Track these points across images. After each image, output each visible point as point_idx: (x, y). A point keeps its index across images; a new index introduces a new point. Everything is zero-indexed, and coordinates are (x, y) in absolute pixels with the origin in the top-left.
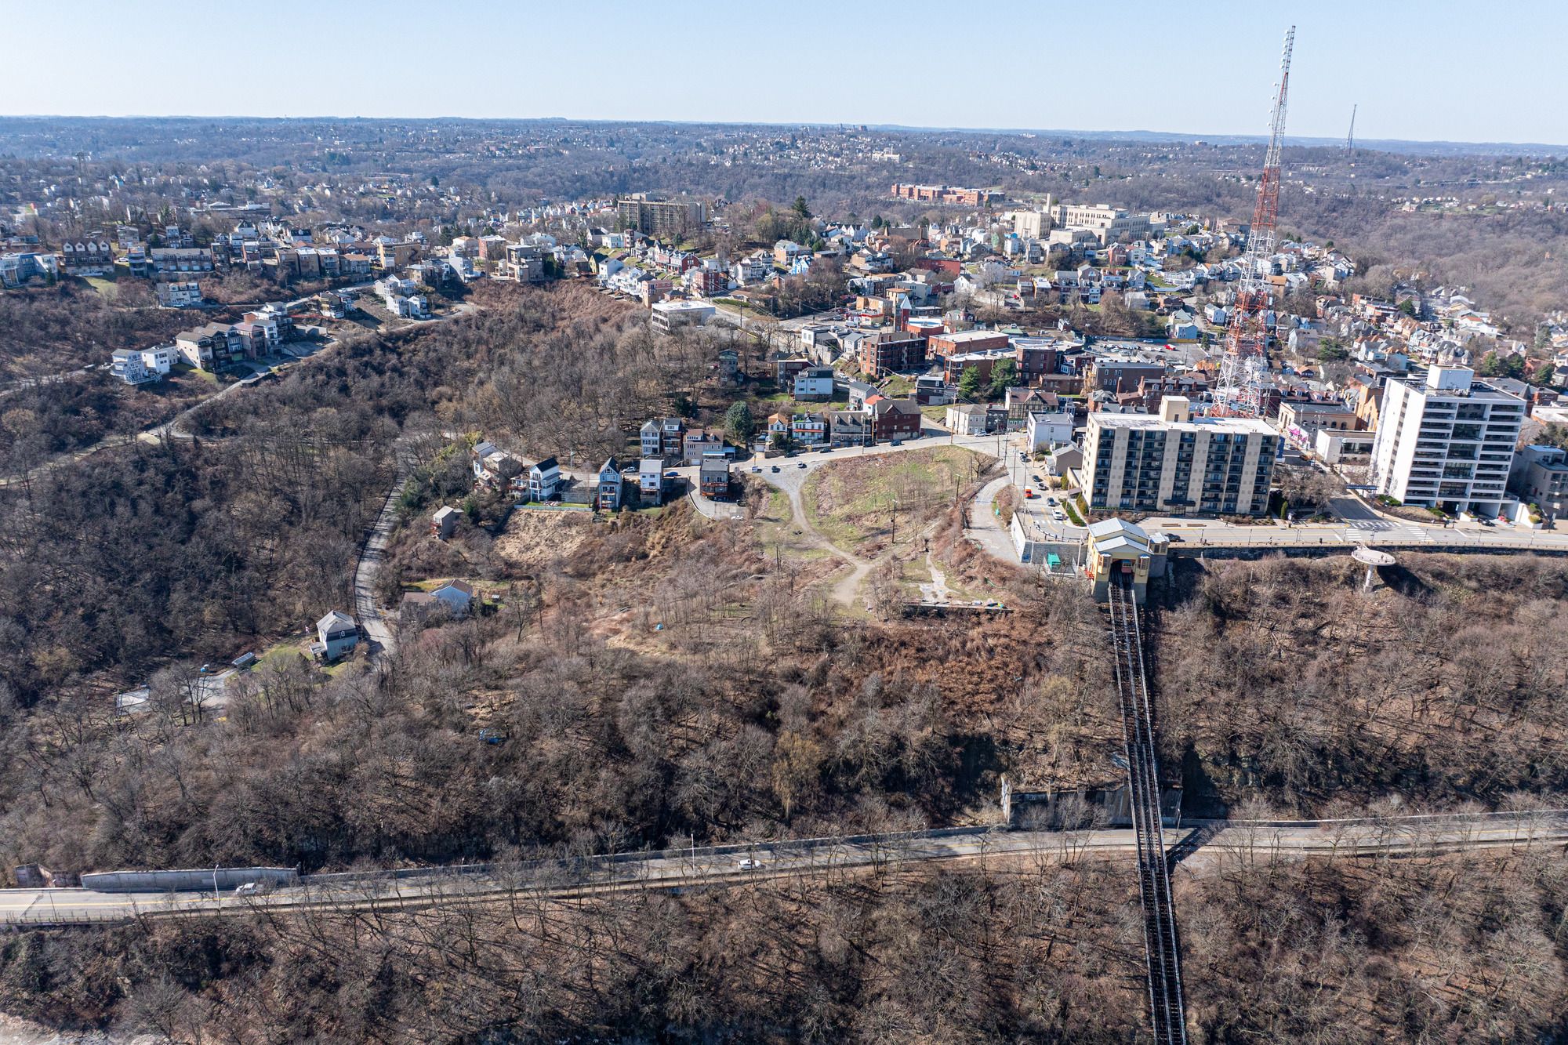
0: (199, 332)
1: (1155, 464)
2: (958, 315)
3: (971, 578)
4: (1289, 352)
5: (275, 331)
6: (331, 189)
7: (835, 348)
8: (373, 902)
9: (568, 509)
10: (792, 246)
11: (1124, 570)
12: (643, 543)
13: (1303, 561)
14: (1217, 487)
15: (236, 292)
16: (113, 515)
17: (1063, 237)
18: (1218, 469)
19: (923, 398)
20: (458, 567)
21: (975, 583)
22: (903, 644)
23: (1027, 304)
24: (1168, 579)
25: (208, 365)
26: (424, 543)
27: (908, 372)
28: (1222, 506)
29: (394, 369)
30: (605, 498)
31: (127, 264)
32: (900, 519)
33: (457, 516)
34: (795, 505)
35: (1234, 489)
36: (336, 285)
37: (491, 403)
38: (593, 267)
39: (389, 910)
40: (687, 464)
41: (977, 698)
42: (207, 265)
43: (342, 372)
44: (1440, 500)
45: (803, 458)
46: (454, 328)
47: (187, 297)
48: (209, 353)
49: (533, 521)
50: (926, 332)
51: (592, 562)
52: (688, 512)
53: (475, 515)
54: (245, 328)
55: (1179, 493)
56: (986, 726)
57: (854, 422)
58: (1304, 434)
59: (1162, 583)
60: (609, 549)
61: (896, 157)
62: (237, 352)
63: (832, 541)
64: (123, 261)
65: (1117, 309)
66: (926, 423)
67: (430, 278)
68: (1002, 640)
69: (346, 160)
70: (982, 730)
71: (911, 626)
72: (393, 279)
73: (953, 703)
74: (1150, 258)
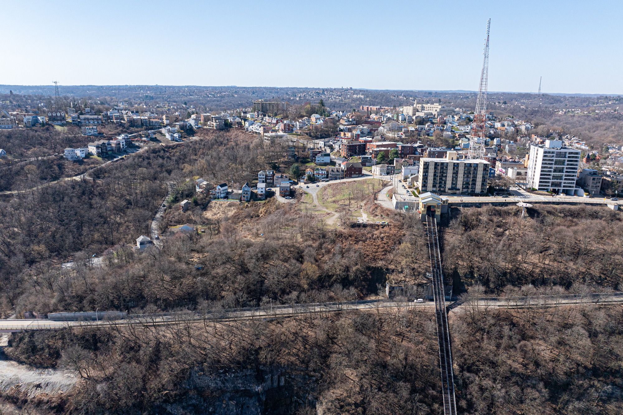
0: (96, 143)
1: (444, 175)
2: (379, 137)
3: (376, 215)
4: (506, 153)
5: (124, 143)
6: (146, 105)
7: (332, 148)
8: (154, 322)
9: (230, 201)
10: (318, 116)
11: (432, 210)
12: (257, 212)
13: (498, 208)
14: (468, 183)
15: (110, 131)
16: (63, 201)
17: (421, 114)
18: (468, 177)
19: (364, 164)
20: (189, 221)
21: (377, 217)
22: (350, 236)
23: (406, 136)
24: (448, 213)
25: (99, 154)
26: (177, 213)
27: (359, 155)
28: (470, 191)
29: (168, 157)
30: (244, 196)
31: (71, 121)
32: (352, 202)
33: (189, 203)
34: (314, 198)
35: (474, 184)
36: (147, 129)
37: (203, 167)
38: (243, 124)
39: (158, 325)
40: (276, 187)
41: (377, 254)
42: (100, 122)
43: (148, 158)
44: (551, 188)
45: (318, 184)
46: (191, 144)
47: (92, 132)
48: (100, 150)
49: (217, 205)
50: (366, 142)
51: (238, 218)
52: (275, 201)
53: (196, 203)
54: (113, 143)
55: (454, 186)
56: (380, 264)
57: (337, 171)
58: (504, 170)
59: (446, 215)
60: (244, 214)
61: (362, 97)
62: (110, 150)
63: (327, 208)
64: (70, 120)
65: (439, 137)
66: (364, 172)
67: (182, 127)
68: (387, 234)
69: (152, 98)
70: (379, 265)
71: (353, 230)
72: (169, 127)
73: (368, 256)
74: (454, 121)
